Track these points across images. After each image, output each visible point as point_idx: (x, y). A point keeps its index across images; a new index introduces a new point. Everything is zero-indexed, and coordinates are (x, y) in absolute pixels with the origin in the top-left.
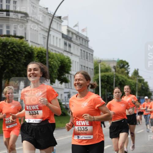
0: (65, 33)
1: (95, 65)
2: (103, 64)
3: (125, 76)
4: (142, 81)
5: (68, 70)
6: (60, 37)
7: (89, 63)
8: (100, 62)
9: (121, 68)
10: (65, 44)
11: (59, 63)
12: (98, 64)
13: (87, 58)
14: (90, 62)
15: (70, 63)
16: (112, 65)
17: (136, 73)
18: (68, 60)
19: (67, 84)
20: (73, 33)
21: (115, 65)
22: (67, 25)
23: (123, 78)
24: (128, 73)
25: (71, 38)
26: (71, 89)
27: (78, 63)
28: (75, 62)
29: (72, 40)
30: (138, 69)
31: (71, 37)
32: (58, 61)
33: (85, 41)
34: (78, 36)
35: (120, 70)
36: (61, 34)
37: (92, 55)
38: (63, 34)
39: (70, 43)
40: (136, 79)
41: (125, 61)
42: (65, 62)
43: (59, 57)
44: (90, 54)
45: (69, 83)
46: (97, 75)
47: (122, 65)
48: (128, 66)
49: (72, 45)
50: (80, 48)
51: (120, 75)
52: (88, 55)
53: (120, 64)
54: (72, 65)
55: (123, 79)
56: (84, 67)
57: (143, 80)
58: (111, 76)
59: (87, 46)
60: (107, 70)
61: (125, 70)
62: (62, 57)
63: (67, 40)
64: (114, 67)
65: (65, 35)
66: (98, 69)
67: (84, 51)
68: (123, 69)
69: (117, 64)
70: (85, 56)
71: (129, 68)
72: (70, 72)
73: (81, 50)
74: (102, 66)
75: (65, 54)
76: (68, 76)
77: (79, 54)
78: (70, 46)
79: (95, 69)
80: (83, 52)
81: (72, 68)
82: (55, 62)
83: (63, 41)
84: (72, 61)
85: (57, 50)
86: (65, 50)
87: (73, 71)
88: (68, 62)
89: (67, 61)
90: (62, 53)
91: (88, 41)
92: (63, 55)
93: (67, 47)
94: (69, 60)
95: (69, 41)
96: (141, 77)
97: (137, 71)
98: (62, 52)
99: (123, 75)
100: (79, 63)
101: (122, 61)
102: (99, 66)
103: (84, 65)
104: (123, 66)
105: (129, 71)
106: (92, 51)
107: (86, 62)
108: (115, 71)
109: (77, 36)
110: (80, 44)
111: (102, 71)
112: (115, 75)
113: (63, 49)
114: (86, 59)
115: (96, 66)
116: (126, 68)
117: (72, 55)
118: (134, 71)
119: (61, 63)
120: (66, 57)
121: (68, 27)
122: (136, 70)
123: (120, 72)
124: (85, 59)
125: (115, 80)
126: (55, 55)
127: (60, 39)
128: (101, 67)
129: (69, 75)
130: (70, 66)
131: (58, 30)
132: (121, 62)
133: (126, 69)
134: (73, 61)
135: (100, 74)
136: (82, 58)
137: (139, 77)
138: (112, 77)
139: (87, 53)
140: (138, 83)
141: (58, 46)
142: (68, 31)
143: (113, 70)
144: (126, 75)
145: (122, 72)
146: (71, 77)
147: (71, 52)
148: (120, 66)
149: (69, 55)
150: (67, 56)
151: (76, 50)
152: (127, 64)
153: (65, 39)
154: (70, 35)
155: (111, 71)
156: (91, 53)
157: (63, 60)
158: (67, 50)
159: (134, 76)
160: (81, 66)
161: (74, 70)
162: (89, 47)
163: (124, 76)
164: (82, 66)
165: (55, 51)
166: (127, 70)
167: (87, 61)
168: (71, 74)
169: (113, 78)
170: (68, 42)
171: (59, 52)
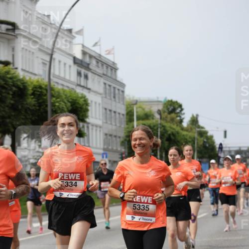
0: (79, 56)
1: (127, 108)
2: (140, 107)
3: (177, 126)
4: (205, 135)
5: (83, 116)
6: (71, 62)
7: (118, 105)
8: (136, 104)
9: (170, 113)
10: (79, 74)
11: (69, 104)
12: (132, 106)
13: (114, 97)
14: (119, 102)
15: (87, 104)
16: (155, 109)
17: (194, 121)
18: (83, 99)
19: (82, 139)
20: (91, 57)
21: (161, 107)
22: (82, 43)
23: (174, 129)
24: (181, 121)
25: (88, 64)
26: (89, 146)
27: (99, 104)
28: (96, 103)
29: (91, 67)
30: (197, 115)
31: (88, 62)
32: (66, 102)
33: (112, 70)
34: (100, 61)
35: (169, 116)
36: (72, 58)
37: (123, 92)
38: (75, 58)
39: (86, 72)
40: (194, 130)
41: (177, 102)
42: (78, 103)
43: (68, 95)
44: (119, 90)
45: (86, 138)
46: (131, 124)
47: (172, 108)
48: (182, 110)
49: (90, 75)
50: (102, 80)
51: (167, 125)
52: (117, 91)
53: (169, 107)
54: (89, 108)
55: (173, 131)
56: (110, 111)
57: (206, 132)
58: (154, 126)
59: (114, 77)
60: (147, 116)
61: (177, 117)
62: (75, 96)
63: (81, 68)
64: (159, 112)
65: (78, 59)
66: (133, 115)
67: (110, 86)
68: (173, 115)
69: (164, 107)
70: (111, 93)
71: (184, 114)
72: (87, 120)
73: (105, 84)
74: (140, 110)
75: (79, 91)
76: (83, 127)
77: (101, 91)
78: (86, 77)
79: (127, 114)
80: (107, 87)
81: (90, 113)
82: (63, 104)
83: (75, 68)
84: (89, 102)
85: (66, 84)
86: (79, 83)
87: (92, 117)
88: (83, 102)
89: (81, 101)
90: (73, 89)
91: (116, 69)
92: (75, 91)
93: (83, 78)
94: (86, 101)
95: (85, 69)
96: (202, 128)
97: (197, 118)
98: (74, 87)
99: (174, 125)
100: (101, 106)
101: (171, 101)
102: (133, 109)
103: (109, 107)
104: (174, 111)
105: (183, 118)
106: (123, 85)
107: (114, 103)
108: (161, 118)
109: (98, 61)
110: (104, 74)
111: (139, 118)
112: (160, 124)
113: (76, 81)
114: (113, 99)
115: (130, 109)
116: (179, 113)
117: (89, 92)
118: (191, 118)
119: (72, 105)
120: (80, 96)
121: (83, 46)
122: (195, 116)
123: (169, 119)
124: (111, 99)
125: (161, 132)
126: (61, 92)
127: (70, 66)
128: (137, 112)
129: (86, 125)
130: (87, 110)
131: (68, 51)
132: (170, 103)
133: (179, 115)
134: (92, 101)
135: (135, 123)
136: (106, 97)
137: (199, 127)
138: (155, 128)
139: (115, 89)
140: (198, 137)
141: (67, 77)
142: (84, 53)
143: (157, 116)
144: (178, 124)
145: (172, 120)
146: (88, 127)
147: (89, 86)
148: (168, 109)
149: (85, 92)
150: (82, 94)
151: (96, 84)
152: (180, 106)
153: (78, 66)
154: (87, 60)
155: (153, 119)
156: (121, 89)
157: (76, 100)
158: (82, 84)
159: (191, 126)
160: (104, 111)
161: (94, 115)
162: (118, 79)
163: (175, 127)
164: (106, 109)
165: (63, 85)
166: (180, 117)
167: (115, 101)
168: (88, 123)
169: (157, 129)
170: (83, 71)
171: (68, 87)
